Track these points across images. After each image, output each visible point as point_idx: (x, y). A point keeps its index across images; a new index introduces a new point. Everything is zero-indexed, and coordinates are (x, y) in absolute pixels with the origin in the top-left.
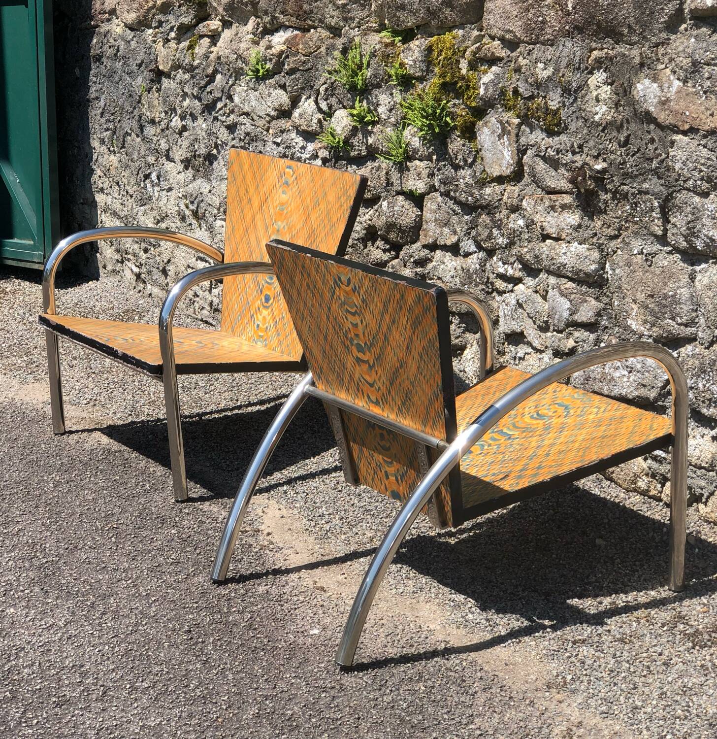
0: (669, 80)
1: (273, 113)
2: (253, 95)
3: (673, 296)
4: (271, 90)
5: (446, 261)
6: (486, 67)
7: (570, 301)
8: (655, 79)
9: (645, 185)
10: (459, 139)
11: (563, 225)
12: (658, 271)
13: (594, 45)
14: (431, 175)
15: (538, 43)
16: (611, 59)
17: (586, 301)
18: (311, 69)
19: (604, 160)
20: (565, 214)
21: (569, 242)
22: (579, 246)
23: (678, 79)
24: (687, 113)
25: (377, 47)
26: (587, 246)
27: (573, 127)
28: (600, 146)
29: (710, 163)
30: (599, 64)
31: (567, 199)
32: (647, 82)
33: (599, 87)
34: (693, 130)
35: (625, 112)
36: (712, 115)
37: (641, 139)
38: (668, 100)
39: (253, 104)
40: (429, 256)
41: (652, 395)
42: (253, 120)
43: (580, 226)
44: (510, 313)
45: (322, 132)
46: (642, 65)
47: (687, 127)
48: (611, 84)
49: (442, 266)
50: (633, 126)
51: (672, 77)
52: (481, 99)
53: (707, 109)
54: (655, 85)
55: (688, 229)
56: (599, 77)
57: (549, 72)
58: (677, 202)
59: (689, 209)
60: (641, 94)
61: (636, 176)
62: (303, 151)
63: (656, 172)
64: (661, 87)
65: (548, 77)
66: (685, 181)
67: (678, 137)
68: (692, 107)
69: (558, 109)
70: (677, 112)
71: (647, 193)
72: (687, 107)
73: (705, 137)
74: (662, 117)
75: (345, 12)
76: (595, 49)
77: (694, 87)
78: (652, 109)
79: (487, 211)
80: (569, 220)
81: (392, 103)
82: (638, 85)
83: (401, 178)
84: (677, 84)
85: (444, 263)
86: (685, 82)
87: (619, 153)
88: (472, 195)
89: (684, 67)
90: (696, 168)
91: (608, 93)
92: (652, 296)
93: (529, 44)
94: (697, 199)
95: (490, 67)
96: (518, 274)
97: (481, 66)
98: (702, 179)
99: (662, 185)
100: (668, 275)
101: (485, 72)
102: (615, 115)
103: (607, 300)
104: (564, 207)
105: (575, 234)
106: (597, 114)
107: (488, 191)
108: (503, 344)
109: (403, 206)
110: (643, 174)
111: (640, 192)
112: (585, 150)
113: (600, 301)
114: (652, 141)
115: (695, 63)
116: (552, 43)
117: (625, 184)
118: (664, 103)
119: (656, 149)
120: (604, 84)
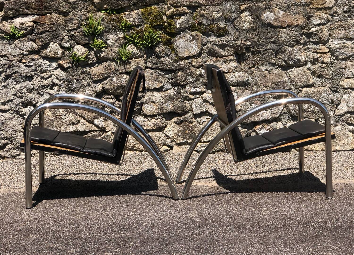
0: (278, 11)
1: (26, 53)
2: (9, 47)
3: (283, 81)
4: (25, 43)
5: (154, 95)
6: (178, 17)
7: (237, 93)
8: (272, 12)
9: (268, 47)
10: (163, 46)
11: (230, 67)
12: (274, 75)
13: (241, 3)
14: (146, 63)
15: (211, 5)
16: (251, 7)
17: (245, 91)
18: (56, 30)
19: (249, 41)
20: (231, 63)
21: (234, 72)
22: (238, 73)
23: (283, 11)
24: (287, 21)
25: (104, 16)
26: (242, 72)
27: (232, 33)
28: (247, 37)
29: (297, 35)
30: (246, 9)
31: (233, 58)
32: (268, 13)
33: (246, 17)
34: (289, 26)
35: (257, 24)
36: (297, 20)
37: (264, 32)
38: (278, 18)
39: (9, 51)
40: (143, 95)
41: (277, 116)
42: (8, 58)
43: (237, 66)
44: (199, 106)
45: (64, 57)
46: (266, 8)
47: (286, 25)
48: (251, 16)
49: (153, 97)
50: (261, 29)
51: (279, 10)
52: (177, 29)
53: (295, 19)
54: (272, 14)
55: (288, 58)
56: (247, 13)
57: (220, 14)
58: (283, 50)
59: (288, 52)
60: (265, 17)
61: (264, 45)
62: (49, 67)
63: (274, 42)
64: (275, 14)
65: (220, 16)
66: (286, 43)
67: (281, 29)
68: (289, 19)
69: (225, 27)
70: (282, 21)
71: (269, 50)
72: (287, 19)
73: (293, 28)
74: (276, 24)
75: (74, 5)
76: (242, 5)
77: (289, 12)
78: (271, 21)
79: (182, 70)
80: (233, 65)
81: (117, 38)
82: (264, 14)
83: (125, 67)
84: (282, 13)
85: (154, 96)
86: (285, 11)
87: (256, 38)
88: (174, 66)
89: (285, 7)
90: (291, 38)
91: (250, 18)
92: (274, 83)
93: (207, 6)
94: (290, 48)
95: (180, 17)
96: (204, 90)
97: (176, 17)
98: (293, 41)
99: (276, 46)
100: (279, 75)
101: (178, 19)
102: (253, 26)
103: (251, 90)
104: (231, 60)
105: (236, 69)
106: (244, 26)
107: (181, 63)
108: (192, 119)
109: (126, 78)
110: (267, 44)
111: (266, 50)
112: (240, 39)
113: (249, 90)
114: (270, 32)
115: (289, 5)
116: (218, 4)
117: (259, 48)
118: (276, 19)
119: (272, 35)
120: (248, 16)
